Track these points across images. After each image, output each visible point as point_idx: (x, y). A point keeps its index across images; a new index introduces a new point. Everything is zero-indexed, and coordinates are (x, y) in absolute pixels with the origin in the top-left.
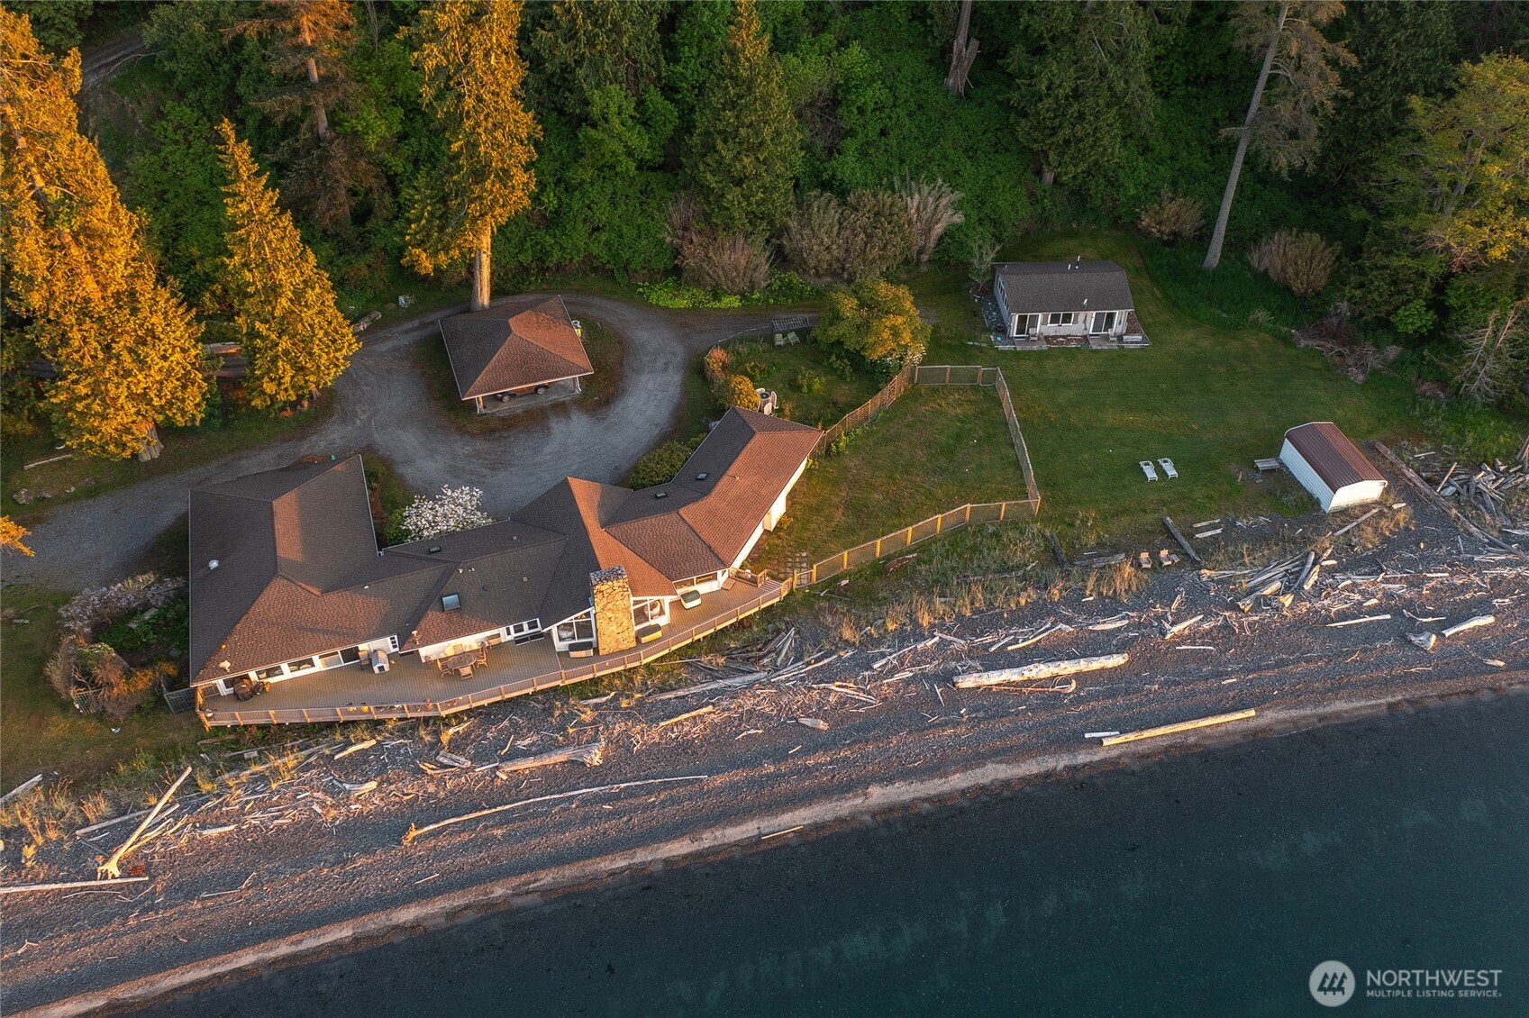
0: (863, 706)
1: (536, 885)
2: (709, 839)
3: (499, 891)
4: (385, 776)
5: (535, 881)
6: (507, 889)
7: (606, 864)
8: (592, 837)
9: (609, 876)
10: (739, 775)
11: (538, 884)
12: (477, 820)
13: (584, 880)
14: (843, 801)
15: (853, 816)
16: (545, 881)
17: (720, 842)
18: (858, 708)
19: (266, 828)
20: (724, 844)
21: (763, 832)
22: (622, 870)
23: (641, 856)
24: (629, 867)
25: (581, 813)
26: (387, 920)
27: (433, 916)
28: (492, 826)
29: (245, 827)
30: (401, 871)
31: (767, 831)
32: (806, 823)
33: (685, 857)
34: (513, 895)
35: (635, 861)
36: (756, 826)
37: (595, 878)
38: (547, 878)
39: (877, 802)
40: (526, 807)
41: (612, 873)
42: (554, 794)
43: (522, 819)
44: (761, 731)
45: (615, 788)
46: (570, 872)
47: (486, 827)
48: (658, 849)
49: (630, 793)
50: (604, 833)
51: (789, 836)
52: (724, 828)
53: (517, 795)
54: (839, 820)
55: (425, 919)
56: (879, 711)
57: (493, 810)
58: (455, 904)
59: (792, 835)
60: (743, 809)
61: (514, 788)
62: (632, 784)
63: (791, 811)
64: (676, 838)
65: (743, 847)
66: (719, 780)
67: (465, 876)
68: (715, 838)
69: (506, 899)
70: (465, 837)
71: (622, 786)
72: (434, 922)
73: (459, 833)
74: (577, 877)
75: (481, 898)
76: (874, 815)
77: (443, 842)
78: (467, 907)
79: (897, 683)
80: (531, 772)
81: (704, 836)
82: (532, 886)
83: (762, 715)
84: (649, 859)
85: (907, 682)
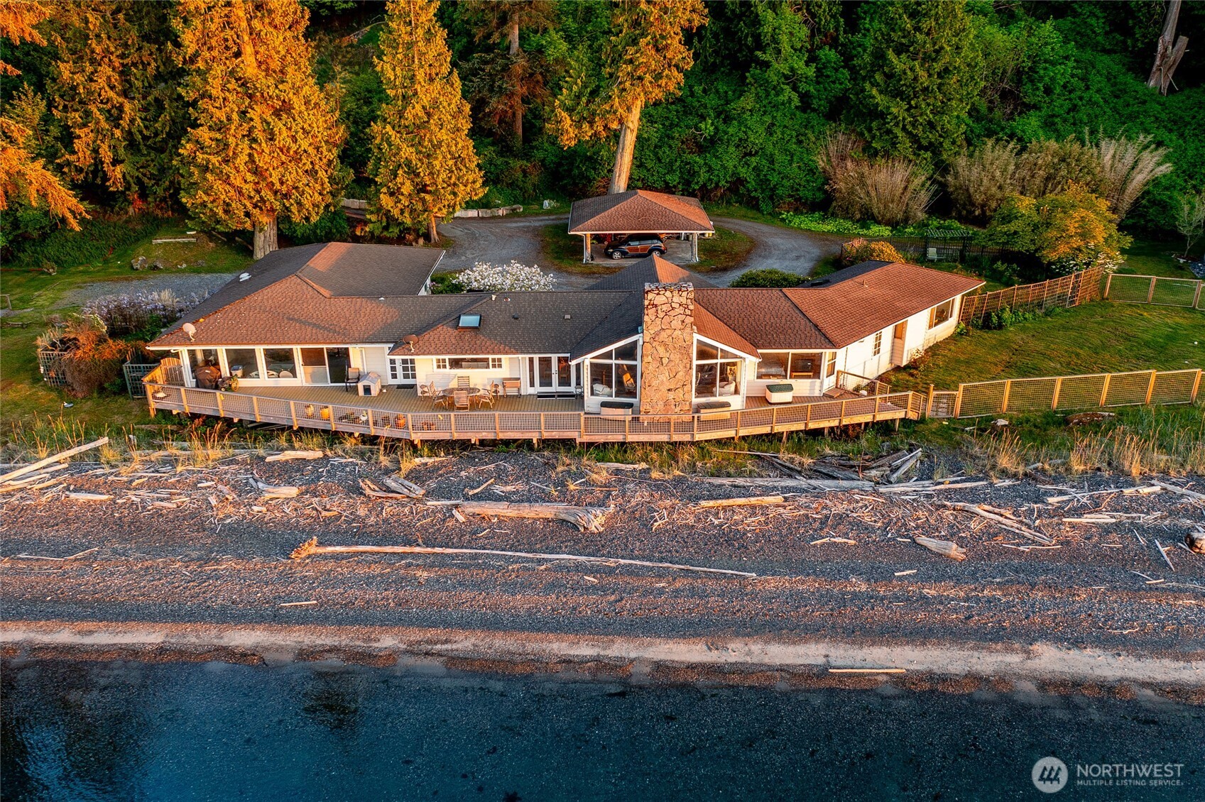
0: (1026, 544)
1: (445, 647)
2: (737, 652)
3: (388, 641)
4: (313, 486)
5: (446, 642)
6: (401, 641)
7: (560, 647)
8: (553, 610)
9: (560, 662)
10: (807, 585)
11: (448, 646)
12: (403, 556)
13: (517, 658)
14: (985, 653)
15: (1002, 678)
16: (459, 646)
17: (755, 660)
18: (1018, 545)
19: (144, 507)
20: (762, 665)
21: (834, 664)
22: (583, 661)
23: (620, 649)
24: (597, 659)
25: (549, 578)
26: (217, 637)
27: (280, 649)
28: (418, 565)
29: (120, 501)
30: (270, 587)
31: (839, 663)
32: (913, 667)
33: (692, 667)
34: (406, 652)
35: (610, 653)
36: (824, 652)
37: (536, 660)
38: (464, 643)
39: (1050, 667)
40: (475, 557)
41: (567, 661)
42: (520, 551)
43: (463, 567)
44: (852, 542)
45: (612, 562)
46: (501, 643)
47: (409, 565)
48: (650, 645)
49: (630, 571)
50: (574, 609)
51: (880, 678)
52: (766, 642)
53: (469, 542)
54: (976, 678)
55: (266, 649)
56: (1056, 556)
57: (429, 550)
58: (319, 642)
59: (885, 678)
60: (805, 625)
61: (470, 534)
62: (638, 562)
63: (888, 645)
64: (684, 637)
65: (794, 675)
66: (772, 583)
67: (351, 613)
68: (749, 653)
69: (392, 655)
70: (376, 569)
71: (622, 561)
72: (277, 656)
73: (369, 564)
74: (509, 652)
75: (358, 643)
76: (1043, 685)
77: (344, 570)
78: (333, 650)
79: (1087, 528)
80: (500, 521)
81: (731, 646)
82: (439, 647)
83: (858, 525)
84: (633, 655)
85: (1106, 530)
